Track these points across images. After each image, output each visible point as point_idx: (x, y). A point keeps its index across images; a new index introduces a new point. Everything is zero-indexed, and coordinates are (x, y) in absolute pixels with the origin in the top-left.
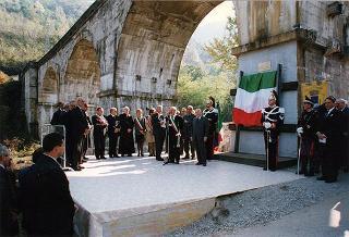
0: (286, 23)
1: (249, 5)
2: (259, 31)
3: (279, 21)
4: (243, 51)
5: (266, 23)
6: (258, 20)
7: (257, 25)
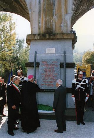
0: (65, 28)
1: (40, 12)
2: (47, 29)
3: (61, 26)
4: (36, 38)
5: (52, 25)
6: (46, 22)
7: (46, 25)
